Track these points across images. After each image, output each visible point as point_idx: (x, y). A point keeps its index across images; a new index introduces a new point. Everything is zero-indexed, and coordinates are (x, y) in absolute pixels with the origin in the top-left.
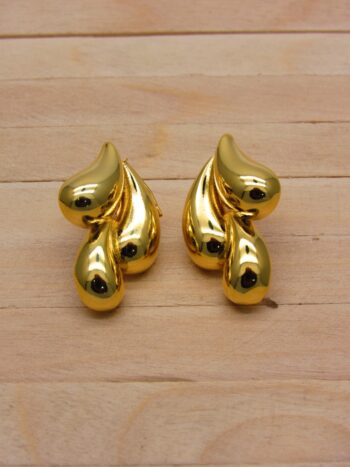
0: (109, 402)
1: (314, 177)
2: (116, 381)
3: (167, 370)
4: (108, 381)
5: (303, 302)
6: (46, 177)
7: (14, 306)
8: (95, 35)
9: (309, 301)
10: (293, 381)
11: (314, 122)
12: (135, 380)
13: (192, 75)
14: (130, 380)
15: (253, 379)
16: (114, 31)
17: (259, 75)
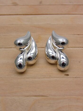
0: (26, 102)
1: (79, 47)
2: (28, 96)
3: (41, 94)
4: (25, 96)
5: (76, 77)
6: (11, 47)
7: (1, 78)
8: (24, 15)
9: (78, 77)
10: (74, 97)
11: (78, 35)
12: (32, 96)
13: (48, 24)
14: (31, 96)
15: (64, 96)
16: (28, 14)
17: (65, 24)
